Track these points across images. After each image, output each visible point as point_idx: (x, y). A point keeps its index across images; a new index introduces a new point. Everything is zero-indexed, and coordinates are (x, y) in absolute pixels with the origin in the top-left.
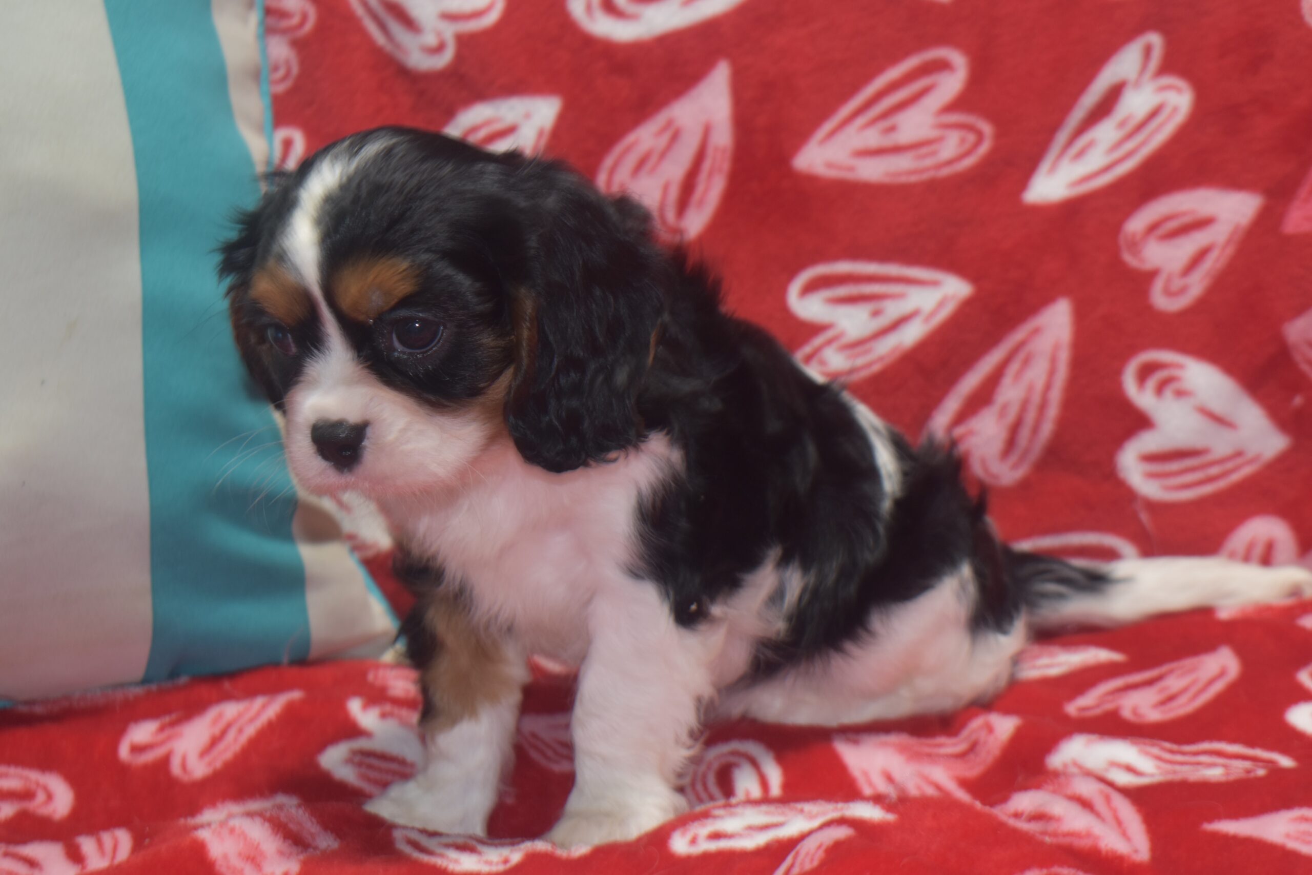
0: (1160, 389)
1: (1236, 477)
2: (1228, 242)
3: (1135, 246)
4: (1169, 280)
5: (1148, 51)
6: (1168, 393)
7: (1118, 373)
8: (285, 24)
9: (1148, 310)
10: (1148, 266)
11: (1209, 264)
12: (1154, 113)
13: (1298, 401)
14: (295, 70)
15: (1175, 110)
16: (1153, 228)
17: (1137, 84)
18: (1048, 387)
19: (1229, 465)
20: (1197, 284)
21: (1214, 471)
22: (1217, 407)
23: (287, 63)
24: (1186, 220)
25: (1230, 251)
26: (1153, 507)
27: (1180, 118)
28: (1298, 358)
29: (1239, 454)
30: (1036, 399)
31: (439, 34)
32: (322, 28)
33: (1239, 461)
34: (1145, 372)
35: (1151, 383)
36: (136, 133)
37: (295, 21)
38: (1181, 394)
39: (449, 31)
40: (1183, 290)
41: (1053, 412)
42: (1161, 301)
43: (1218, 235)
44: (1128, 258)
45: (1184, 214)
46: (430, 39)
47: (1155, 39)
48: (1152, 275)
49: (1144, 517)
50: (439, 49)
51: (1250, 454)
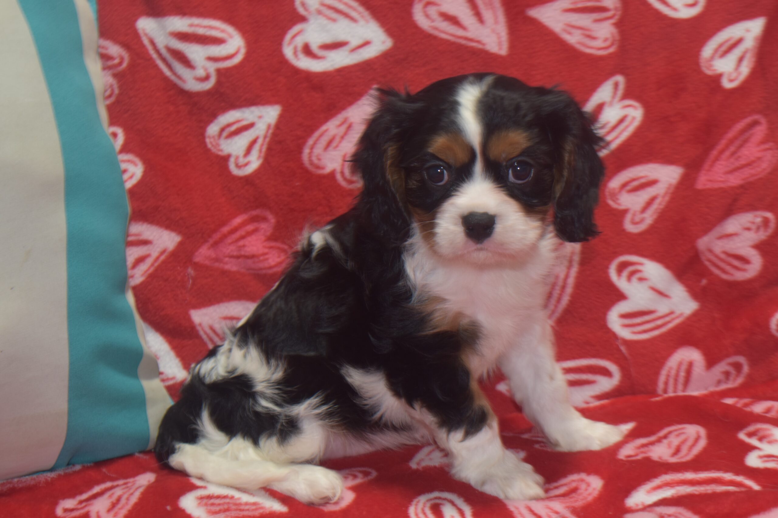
0: (629, 278)
1: (671, 326)
2: (666, 193)
3: (614, 196)
4: (634, 215)
5: (616, 85)
6: (634, 279)
7: (607, 267)
8: (110, 63)
9: (623, 232)
10: (622, 207)
11: (655, 206)
12: (622, 121)
13: (704, 282)
14: (117, 91)
15: (634, 118)
16: (624, 186)
17: (611, 104)
18: (567, 277)
19: (667, 319)
20: (649, 218)
21: (659, 322)
22: (660, 286)
23: (111, 86)
24: (643, 181)
25: (667, 198)
26: (627, 343)
27: (637, 123)
28: (703, 258)
29: (672, 313)
30: (560, 283)
31: (206, 69)
32: (132, 66)
33: (673, 316)
34: (622, 267)
35: (625, 273)
36: (62, 133)
37: (116, 61)
38: (641, 279)
39: (212, 67)
40: (642, 221)
41: (569, 290)
42: (630, 227)
43: (659, 190)
44: (611, 202)
45: (642, 177)
46: (201, 73)
47: (620, 79)
48: (625, 212)
49: (623, 349)
50: (207, 78)
51: (678, 312)
